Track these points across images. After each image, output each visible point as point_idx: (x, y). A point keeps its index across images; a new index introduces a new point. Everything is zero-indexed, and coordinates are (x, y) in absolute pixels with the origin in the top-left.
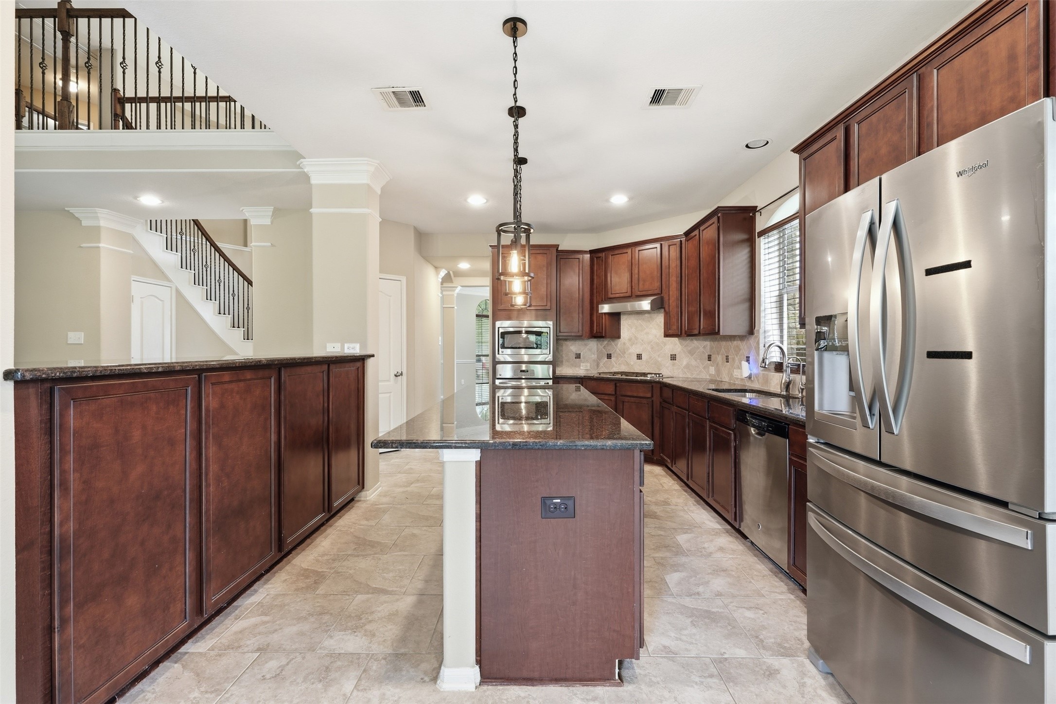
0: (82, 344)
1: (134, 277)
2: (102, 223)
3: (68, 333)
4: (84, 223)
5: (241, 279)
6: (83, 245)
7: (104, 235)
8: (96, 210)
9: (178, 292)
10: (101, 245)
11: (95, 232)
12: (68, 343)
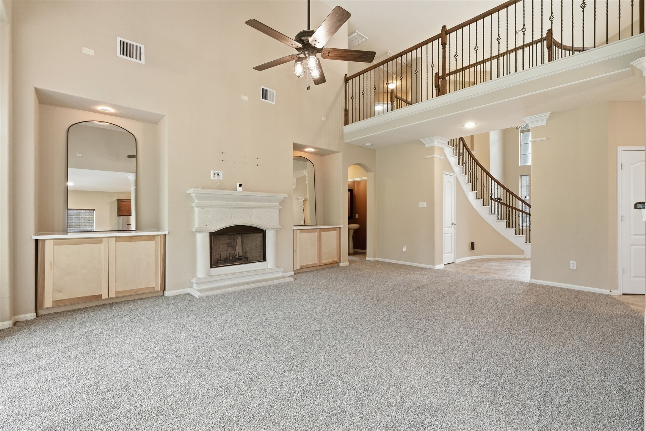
0: (425, 208)
1: (445, 172)
2: (436, 144)
3: (419, 202)
4: (427, 146)
5: (480, 169)
6: (426, 157)
7: (436, 151)
8: (434, 138)
9: (457, 179)
10: (435, 156)
11: (432, 149)
12: (419, 207)
